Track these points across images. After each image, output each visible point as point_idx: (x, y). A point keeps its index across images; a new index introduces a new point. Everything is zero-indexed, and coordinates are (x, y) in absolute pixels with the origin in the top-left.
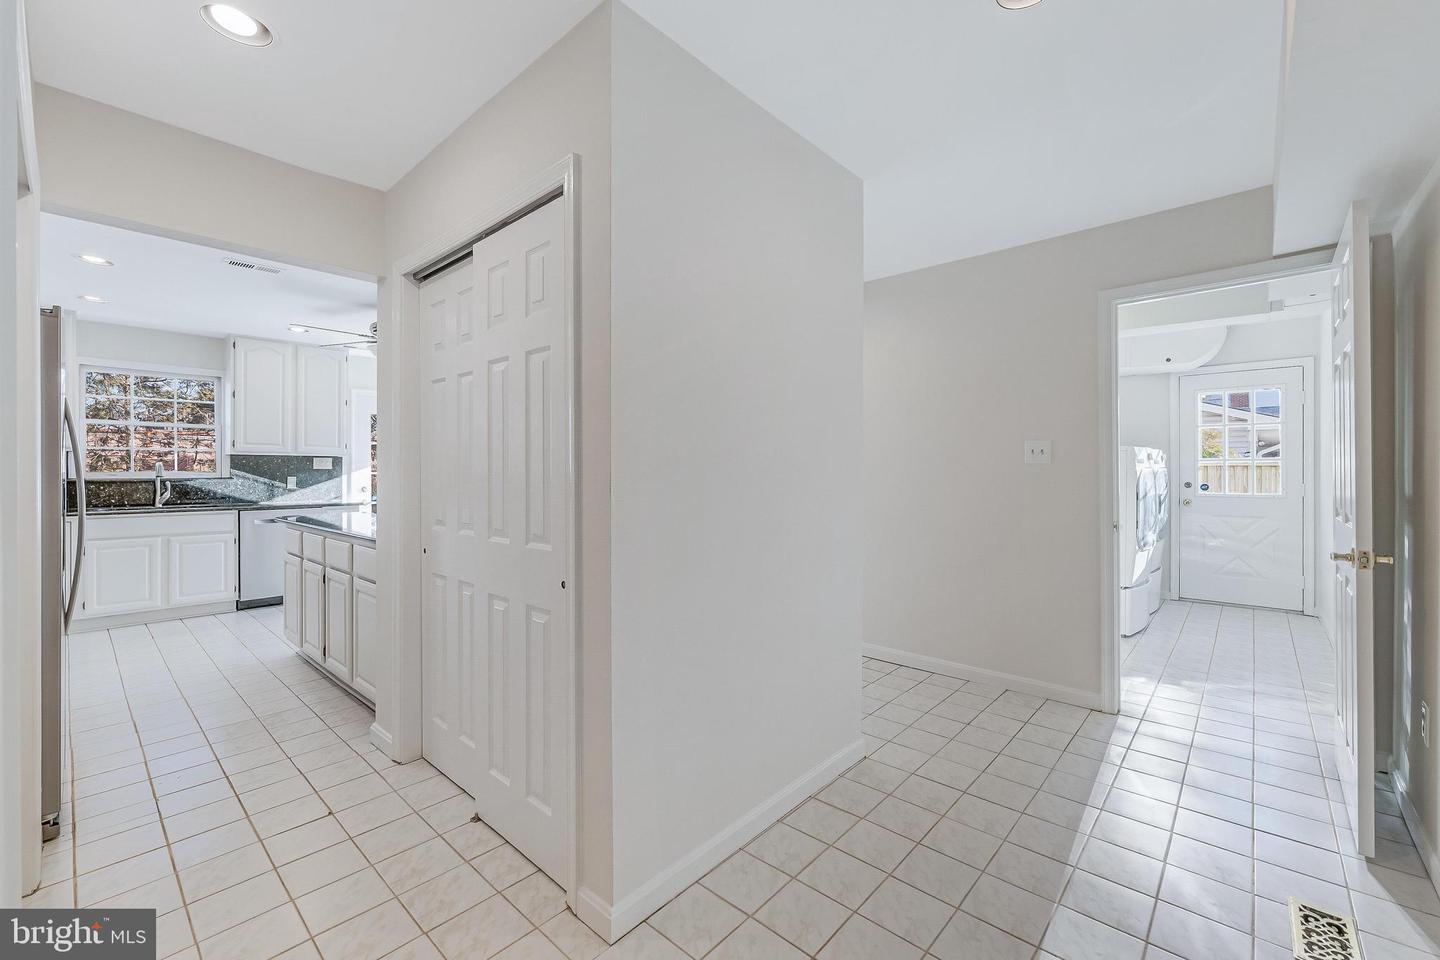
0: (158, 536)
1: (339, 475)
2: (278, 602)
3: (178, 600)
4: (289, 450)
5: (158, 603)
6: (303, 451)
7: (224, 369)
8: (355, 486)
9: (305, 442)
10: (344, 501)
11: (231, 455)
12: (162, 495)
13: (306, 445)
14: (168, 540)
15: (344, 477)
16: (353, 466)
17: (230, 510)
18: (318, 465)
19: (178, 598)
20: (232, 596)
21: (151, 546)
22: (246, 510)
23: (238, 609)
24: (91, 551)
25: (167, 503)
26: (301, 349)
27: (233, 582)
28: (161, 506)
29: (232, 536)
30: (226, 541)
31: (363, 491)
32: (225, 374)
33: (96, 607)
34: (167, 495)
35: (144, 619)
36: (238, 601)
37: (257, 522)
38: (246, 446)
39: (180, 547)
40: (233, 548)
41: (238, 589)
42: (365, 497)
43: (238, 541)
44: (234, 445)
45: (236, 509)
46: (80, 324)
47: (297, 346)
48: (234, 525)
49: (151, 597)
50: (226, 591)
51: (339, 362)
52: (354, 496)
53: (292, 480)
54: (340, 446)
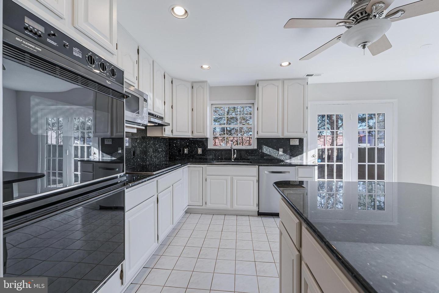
0: (229, 176)
1: (302, 149)
2: (275, 215)
4: (280, 135)
5: (229, 207)
6: (287, 135)
7: (255, 99)
9: (288, 130)
10: (304, 164)
11: (257, 138)
13: (287, 132)
14: (232, 178)
15: (304, 154)
17: (255, 165)
18: (292, 143)
19: (236, 206)
20: (256, 209)
21: (226, 180)
22: (261, 166)
23: (258, 215)
24: (208, 180)
25: (235, 159)
26: (285, 82)
27: (256, 202)
28: (233, 161)
29: (256, 179)
30: (253, 181)
31: (314, 157)
32: (255, 101)
33: (210, 206)
34: (235, 156)
35: (225, 213)
36: (258, 211)
37: (266, 172)
38: (263, 133)
39: (237, 182)
40: (256, 184)
41: (258, 205)
42: (315, 161)
43: (258, 181)
44: (257, 133)
45: (258, 165)
46: (211, 88)
47: (283, 81)
48: (256, 174)
49: (226, 203)
50: (253, 205)
51: (304, 85)
52: (309, 159)
53: (281, 150)
54: (303, 132)
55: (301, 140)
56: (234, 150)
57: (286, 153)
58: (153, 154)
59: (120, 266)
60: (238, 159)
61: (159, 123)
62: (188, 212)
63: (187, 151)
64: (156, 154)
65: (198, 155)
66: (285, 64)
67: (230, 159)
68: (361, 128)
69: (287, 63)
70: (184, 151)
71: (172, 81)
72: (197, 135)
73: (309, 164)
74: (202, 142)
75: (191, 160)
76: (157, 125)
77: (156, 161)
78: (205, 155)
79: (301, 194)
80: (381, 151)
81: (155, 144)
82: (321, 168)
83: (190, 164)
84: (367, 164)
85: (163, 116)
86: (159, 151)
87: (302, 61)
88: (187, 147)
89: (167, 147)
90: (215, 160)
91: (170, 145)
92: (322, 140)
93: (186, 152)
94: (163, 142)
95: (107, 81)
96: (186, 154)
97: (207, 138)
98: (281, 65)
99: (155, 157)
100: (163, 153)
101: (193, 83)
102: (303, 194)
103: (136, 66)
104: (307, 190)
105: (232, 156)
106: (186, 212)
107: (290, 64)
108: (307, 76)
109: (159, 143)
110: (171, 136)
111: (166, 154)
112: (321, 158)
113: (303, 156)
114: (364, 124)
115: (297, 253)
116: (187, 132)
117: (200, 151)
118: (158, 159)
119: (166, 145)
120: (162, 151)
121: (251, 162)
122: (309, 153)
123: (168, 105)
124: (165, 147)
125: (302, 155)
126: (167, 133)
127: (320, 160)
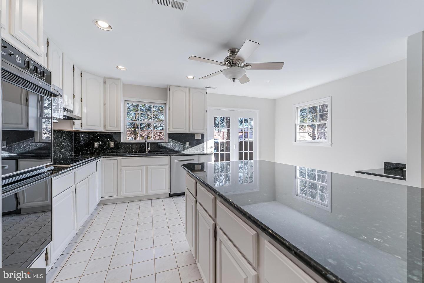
0: (144, 166)
1: (203, 142)
2: (183, 194)
3: (150, 192)
4: (187, 131)
5: (144, 193)
6: (192, 131)
7: (166, 100)
8: (209, 146)
9: (193, 128)
10: (205, 153)
11: (169, 133)
12: (147, 149)
13: (193, 129)
14: (147, 167)
15: (205, 143)
16: (208, 138)
17: (167, 156)
18: (196, 137)
19: (150, 191)
20: (168, 191)
21: (142, 170)
22: (172, 156)
23: (170, 196)
24: (123, 171)
25: (149, 152)
26: (191, 90)
27: (168, 186)
28: (147, 153)
29: (168, 167)
30: (166, 169)
31: (211, 148)
32: (167, 102)
33: (125, 194)
34: (149, 148)
35: (140, 199)
36: (170, 193)
37: (176, 161)
38: (173, 129)
39: (151, 170)
40: (168, 171)
41: (170, 188)
42: (212, 150)
43: (170, 169)
44: (169, 129)
45: (169, 155)
46: (125, 85)
47: (190, 88)
48: (168, 163)
49: (141, 190)
50: (166, 189)
51: (204, 94)
52: (208, 150)
53: (188, 143)
54: (204, 130)
55: (203, 135)
56: (148, 143)
57: (192, 145)
58: (57, 148)
59: (45, 249)
60: (152, 152)
61: (68, 117)
62: (102, 204)
63: (97, 145)
64: (60, 149)
65: (111, 149)
66: (190, 77)
67: (144, 152)
68: (246, 127)
69: (192, 77)
70: (93, 145)
71: (81, 74)
72: (110, 129)
73: (208, 153)
75: (102, 154)
76: (66, 118)
77: (60, 156)
78: (118, 149)
79: (202, 176)
80: (251, 143)
81: (59, 137)
82: (216, 155)
83: (104, 157)
84: (244, 152)
85: (72, 109)
86: (63, 145)
87: (202, 80)
88: (98, 140)
89: (72, 141)
90: (129, 152)
91: (75, 139)
92: (221, 135)
94: (68, 136)
95: (39, 82)
96: (96, 149)
97: (121, 132)
98: (187, 77)
99: (59, 151)
100: (68, 148)
101: (105, 78)
102: (204, 176)
103: (46, 58)
104: (207, 173)
105: (146, 149)
106: (99, 205)
107: (194, 78)
108: (206, 87)
109: (64, 137)
110: (81, 130)
111: (72, 148)
112: (216, 148)
114: (247, 124)
115: (195, 199)
116: (98, 126)
117: (112, 145)
118: (62, 154)
119: (71, 139)
120: (66, 145)
121: (163, 154)
122: (208, 142)
123: (78, 98)
124: (70, 141)
125: (203, 144)
126: (77, 127)
127: (215, 150)
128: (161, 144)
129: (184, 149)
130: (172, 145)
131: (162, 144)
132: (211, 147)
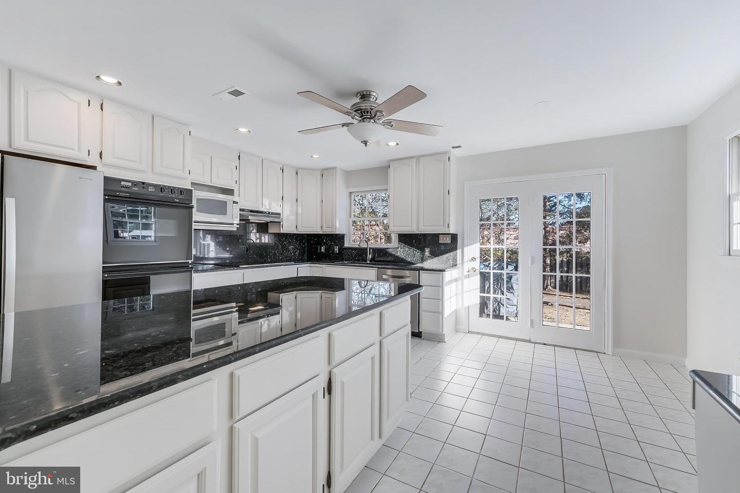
1: (455, 249)
4: (414, 230)
8: (467, 257)
12: (369, 256)
13: (424, 226)
15: (459, 251)
16: (466, 242)
17: (374, 267)
18: (442, 240)
26: (421, 159)
28: (369, 262)
37: (384, 277)
38: (395, 228)
42: (475, 266)
46: (349, 173)
47: (418, 158)
52: (465, 264)
53: (427, 251)
54: (444, 226)
55: (454, 237)
56: (370, 249)
57: (434, 254)
58: (278, 251)
60: (375, 261)
65: (335, 254)
66: (393, 144)
67: (364, 260)
69: (395, 144)
70: (321, 249)
71: (297, 172)
72: (326, 230)
74: (338, 239)
78: (341, 255)
82: (485, 276)
85: (279, 212)
86: (288, 248)
88: (326, 243)
89: (304, 245)
90: (352, 260)
91: (308, 242)
93: (322, 250)
94: (296, 239)
95: (176, 200)
97: (343, 234)
98: (387, 144)
100: (296, 251)
101: (323, 170)
103: (236, 171)
105: (367, 256)
107: (398, 144)
108: (449, 148)
109: (289, 240)
111: (303, 252)
112: (485, 262)
113: (457, 253)
117: (336, 250)
119: (301, 242)
120: (293, 249)
122: (465, 249)
124: (299, 244)
125: (455, 252)
127: (482, 267)
128: (388, 250)
129: (423, 260)
130: (403, 252)
131: (390, 251)
132: (473, 259)
